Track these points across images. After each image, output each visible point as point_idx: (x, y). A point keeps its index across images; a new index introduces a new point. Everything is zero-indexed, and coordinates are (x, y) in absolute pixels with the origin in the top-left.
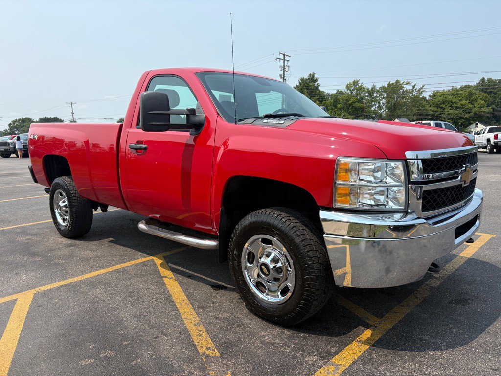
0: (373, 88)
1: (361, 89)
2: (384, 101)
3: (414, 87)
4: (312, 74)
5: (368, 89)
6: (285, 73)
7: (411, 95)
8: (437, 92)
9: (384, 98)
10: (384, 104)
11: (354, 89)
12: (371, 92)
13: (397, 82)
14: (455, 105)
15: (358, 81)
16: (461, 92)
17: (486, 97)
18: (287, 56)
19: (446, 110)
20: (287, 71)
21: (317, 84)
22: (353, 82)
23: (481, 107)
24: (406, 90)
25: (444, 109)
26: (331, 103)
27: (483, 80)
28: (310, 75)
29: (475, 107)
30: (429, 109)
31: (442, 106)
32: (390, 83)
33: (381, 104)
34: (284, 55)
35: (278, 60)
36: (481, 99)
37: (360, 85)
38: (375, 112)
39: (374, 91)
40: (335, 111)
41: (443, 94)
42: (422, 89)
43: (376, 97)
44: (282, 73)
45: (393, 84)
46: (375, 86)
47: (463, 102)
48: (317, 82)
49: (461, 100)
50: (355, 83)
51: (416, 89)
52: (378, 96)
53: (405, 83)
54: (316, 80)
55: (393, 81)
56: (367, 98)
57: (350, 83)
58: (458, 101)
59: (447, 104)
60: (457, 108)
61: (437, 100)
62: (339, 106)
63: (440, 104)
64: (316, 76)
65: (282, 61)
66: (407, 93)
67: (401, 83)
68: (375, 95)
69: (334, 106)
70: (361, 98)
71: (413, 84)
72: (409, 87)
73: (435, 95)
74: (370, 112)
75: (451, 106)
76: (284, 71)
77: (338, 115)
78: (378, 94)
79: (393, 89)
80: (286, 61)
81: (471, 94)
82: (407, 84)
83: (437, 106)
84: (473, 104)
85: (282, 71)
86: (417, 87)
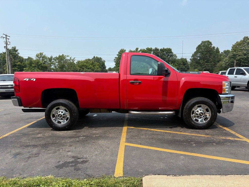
0: (51, 57)
1: (44, 57)
2: (57, 64)
3: (71, 58)
4: (14, 47)
5: (49, 58)
6: (8, 46)
7: (70, 62)
8: (79, 61)
9: (57, 62)
10: (57, 65)
11: (41, 57)
12: (50, 59)
13: (63, 55)
14: (87, 67)
15: (42, 53)
16: (89, 62)
17: (99, 64)
18: (8, 36)
19: (84, 69)
20: (9, 45)
21: (18, 53)
22: (40, 53)
23: (97, 68)
24: (67, 59)
25: (83, 69)
26: (28, 63)
27: (94, 57)
28: (13, 47)
29: (95, 68)
30: (78, 68)
31: (82, 67)
32: (59, 55)
33: (56, 65)
34: (6, 35)
35: (2, 38)
36: (97, 65)
37: (44, 55)
38: (53, 69)
39: (52, 58)
40: (31, 68)
41: (82, 62)
42: (74, 59)
43: (53, 62)
44: (5, 45)
45: (61, 56)
46: (52, 56)
47: (91, 66)
48: (18, 52)
49: (89, 65)
50: (41, 54)
51: (71, 59)
52: (54, 61)
53: (66, 56)
54: (17, 51)
55: (61, 55)
56: (48, 62)
57: (38, 54)
58: (88, 65)
59: (84, 66)
60: (88, 69)
61: (80, 65)
62: (33, 65)
63: (82, 66)
64: (17, 49)
65: (5, 39)
66: (67, 60)
67: (65, 56)
68: (53, 60)
69: (30, 65)
70: (45, 62)
71: (70, 57)
72: (68, 58)
73: (79, 62)
74: (51, 69)
75: (86, 68)
76: (7, 45)
77: (33, 70)
78: (54, 60)
79: (61, 58)
80: (7, 39)
81: (93, 63)
82: (67, 56)
83: (80, 67)
84: (94, 67)
85: (6, 44)
86: (72, 58)
